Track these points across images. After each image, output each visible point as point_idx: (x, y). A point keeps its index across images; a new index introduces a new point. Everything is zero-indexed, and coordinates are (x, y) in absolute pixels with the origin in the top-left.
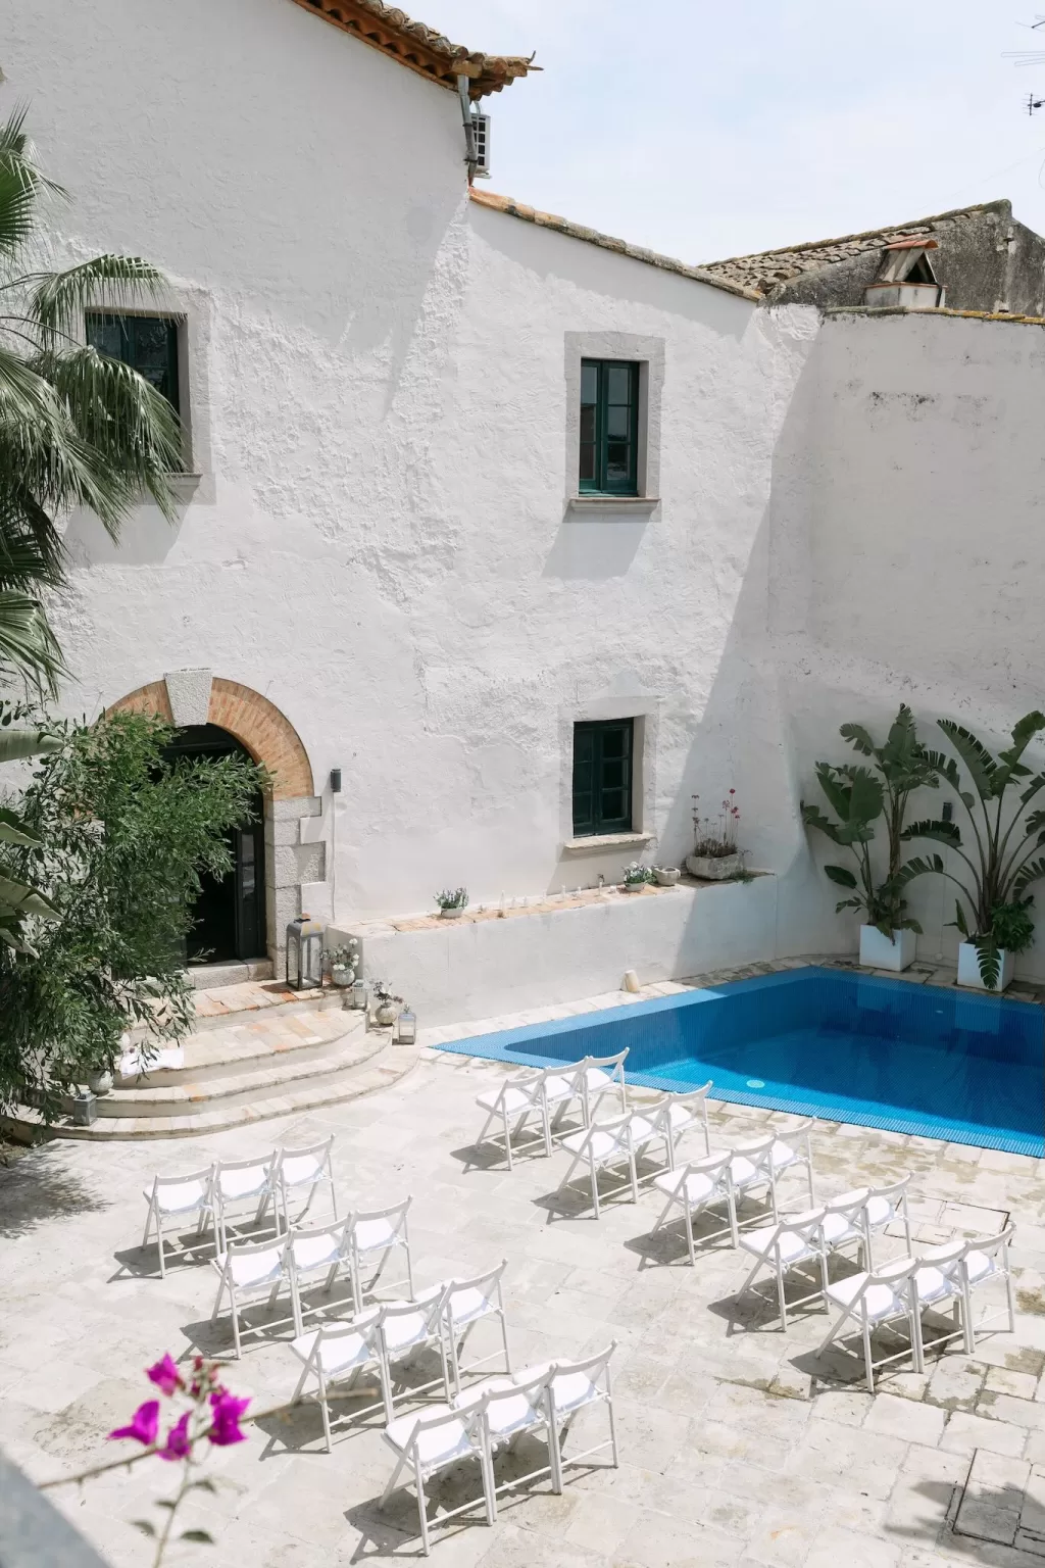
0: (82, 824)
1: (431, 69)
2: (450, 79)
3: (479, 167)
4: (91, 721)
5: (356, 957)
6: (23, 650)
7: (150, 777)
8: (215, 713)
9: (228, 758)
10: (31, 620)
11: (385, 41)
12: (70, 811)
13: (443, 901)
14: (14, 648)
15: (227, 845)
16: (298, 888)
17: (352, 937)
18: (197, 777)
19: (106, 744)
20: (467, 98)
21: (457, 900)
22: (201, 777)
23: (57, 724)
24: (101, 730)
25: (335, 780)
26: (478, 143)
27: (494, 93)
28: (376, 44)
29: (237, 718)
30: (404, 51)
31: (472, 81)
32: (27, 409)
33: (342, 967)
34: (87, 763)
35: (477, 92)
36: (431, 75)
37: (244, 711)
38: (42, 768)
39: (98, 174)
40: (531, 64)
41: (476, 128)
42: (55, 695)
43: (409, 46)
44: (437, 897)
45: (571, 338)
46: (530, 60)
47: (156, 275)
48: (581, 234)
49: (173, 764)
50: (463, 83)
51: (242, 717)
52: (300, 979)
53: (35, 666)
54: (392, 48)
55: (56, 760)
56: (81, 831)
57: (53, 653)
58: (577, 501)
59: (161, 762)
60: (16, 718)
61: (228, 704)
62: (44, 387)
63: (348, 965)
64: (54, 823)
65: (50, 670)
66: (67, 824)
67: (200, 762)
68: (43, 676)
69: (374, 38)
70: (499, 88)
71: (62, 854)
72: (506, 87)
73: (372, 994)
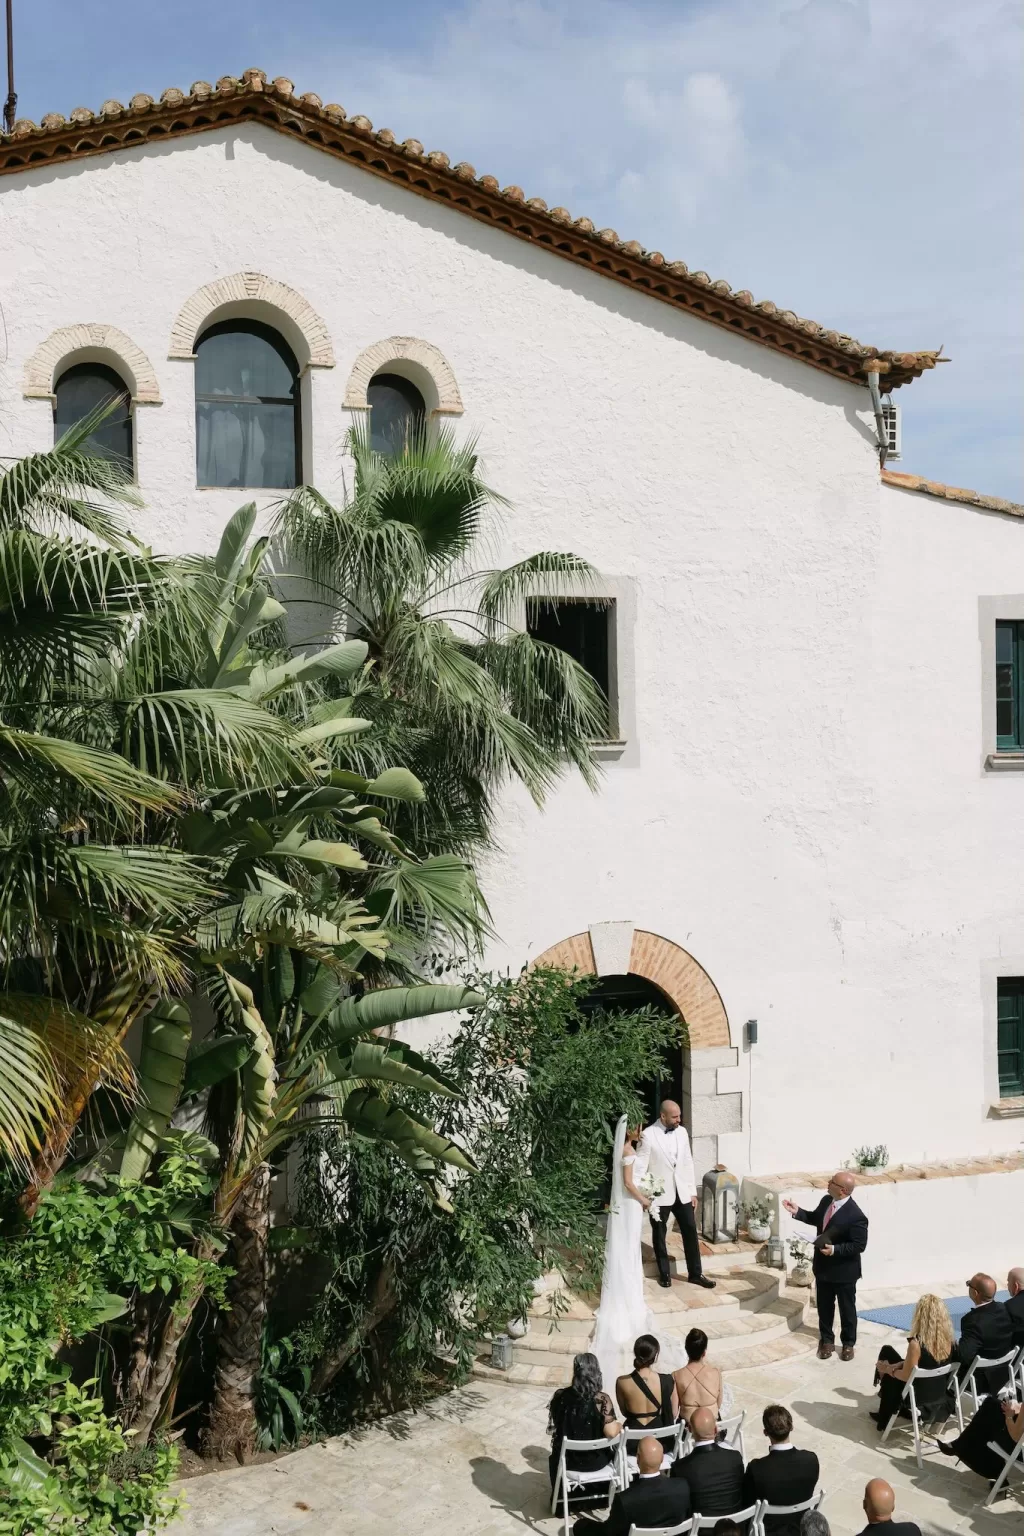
0: (504, 1071)
1: (843, 370)
2: (862, 378)
3: (889, 451)
4: (515, 975)
5: (772, 1212)
6: (453, 910)
7: (567, 1028)
8: (636, 963)
9: (643, 1009)
10: (464, 883)
11: (799, 349)
12: (493, 1062)
13: (862, 1158)
14: (445, 908)
15: (640, 1097)
16: (715, 1138)
17: (768, 1191)
18: (612, 1028)
19: (528, 996)
20: (878, 392)
21: (876, 1159)
22: (616, 1029)
23: (484, 975)
24: (524, 982)
25: (751, 1031)
26: (889, 431)
27: (904, 385)
28: (790, 353)
29: (657, 969)
30: (817, 356)
31: (882, 377)
32: (467, 696)
33: (758, 1222)
34: (509, 1013)
35: (888, 385)
36: (843, 375)
37: (663, 962)
38: (469, 1017)
39: (541, 483)
40: (939, 357)
41: (887, 415)
42: (482, 953)
43: (822, 352)
44: (856, 1155)
45: (984, 602)
46: (938, 354)
47: (586, 567)
48: (992, 505)
49: (589, 1015)
50: (875, 378)
51: (661, 968)
52: (715, 1231)
53: (463, 926)
54: (806, 355)
55: (482, 1011)
56: (501, 1078)
57: (481, 912)
58: (995, 758)
59: (578, 1014)
60: (448, 969)
61: (648, 955)
62: (482, 674)
63: (764, 1221)
64: (478, 1070)
65: (478, 930)
66: (490, 1071)
67: (616, 1013)
68: (471, 936)
69: (790, 347)
70: (908, 380)
71: (486, 1100)
72: (915, 379)
73: (787, 1251)
